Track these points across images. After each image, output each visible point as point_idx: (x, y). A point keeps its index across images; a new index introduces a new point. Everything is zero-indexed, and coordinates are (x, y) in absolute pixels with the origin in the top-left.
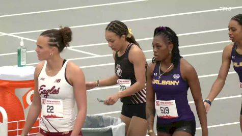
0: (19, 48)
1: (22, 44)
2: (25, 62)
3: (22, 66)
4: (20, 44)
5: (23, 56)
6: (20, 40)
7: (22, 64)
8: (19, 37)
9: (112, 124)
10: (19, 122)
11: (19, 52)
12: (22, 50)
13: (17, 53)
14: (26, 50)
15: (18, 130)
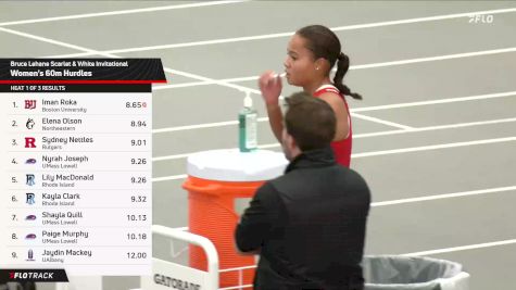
0: (242, 112)
1: (248, 102)
2: (254, 141)
3: (248, 150)
4: (243, 103)
5: (251, 128)
6: (244, 94)
7: (248, 146)
8: (241, 89)
9: (442, 276)
10: (244, 270)
11: (243, 120)
12: (248, 116)
13: (237, 122)
14: (258, 117)
15: (241, 287)
